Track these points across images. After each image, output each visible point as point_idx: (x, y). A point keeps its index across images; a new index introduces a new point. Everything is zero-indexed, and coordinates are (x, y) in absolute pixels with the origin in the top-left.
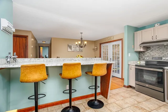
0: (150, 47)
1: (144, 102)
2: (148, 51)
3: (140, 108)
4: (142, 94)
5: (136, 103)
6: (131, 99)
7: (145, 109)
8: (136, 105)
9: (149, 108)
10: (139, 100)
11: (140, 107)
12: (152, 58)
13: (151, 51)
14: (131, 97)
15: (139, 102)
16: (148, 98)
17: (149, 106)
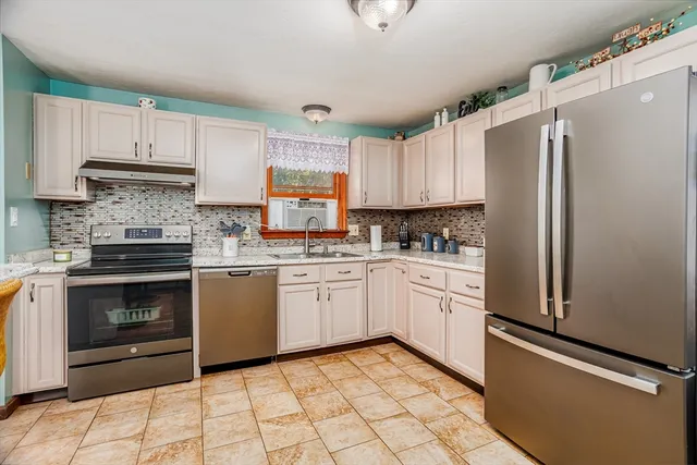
0: (111, 184)
1: (154, 423)
2: (102, 204)
3: (171, 452)
4: (108, 399)
5: (134, 446)
6: (94, 449)
7: (184, 442)
8: (146, 456)
9: (187, 428)
10: (132, 430)
11: (163, 450)
12: (127, 231)
13: (115, 203)
14: (87, 440)
15: (142, 437)
16: (147, 398)
17: (181, 422)
